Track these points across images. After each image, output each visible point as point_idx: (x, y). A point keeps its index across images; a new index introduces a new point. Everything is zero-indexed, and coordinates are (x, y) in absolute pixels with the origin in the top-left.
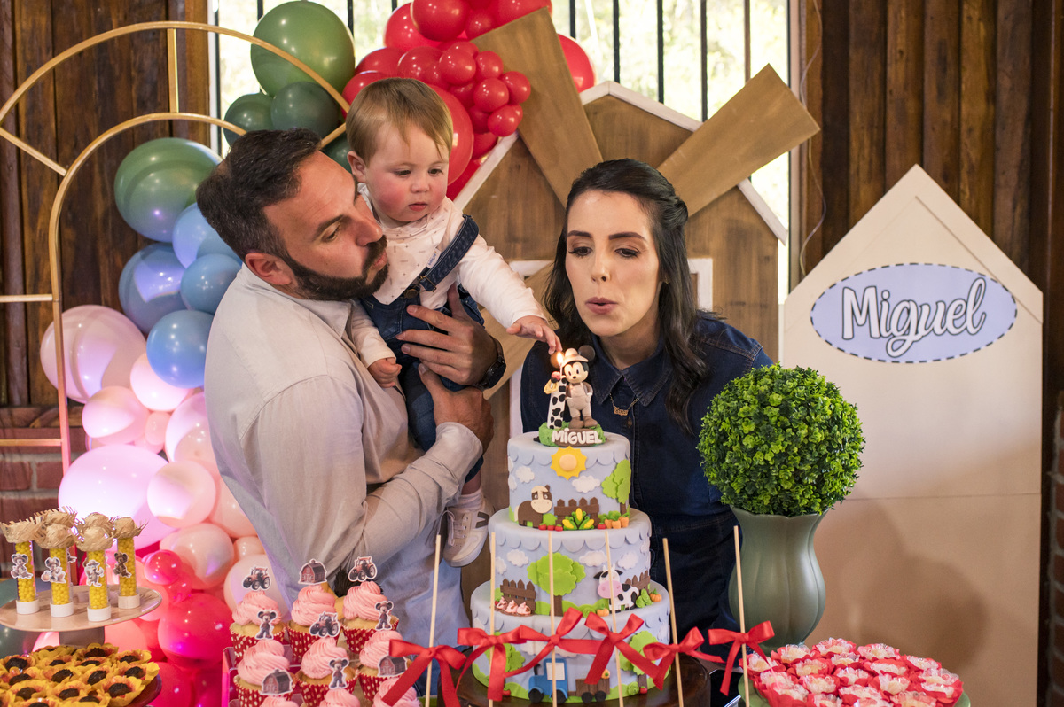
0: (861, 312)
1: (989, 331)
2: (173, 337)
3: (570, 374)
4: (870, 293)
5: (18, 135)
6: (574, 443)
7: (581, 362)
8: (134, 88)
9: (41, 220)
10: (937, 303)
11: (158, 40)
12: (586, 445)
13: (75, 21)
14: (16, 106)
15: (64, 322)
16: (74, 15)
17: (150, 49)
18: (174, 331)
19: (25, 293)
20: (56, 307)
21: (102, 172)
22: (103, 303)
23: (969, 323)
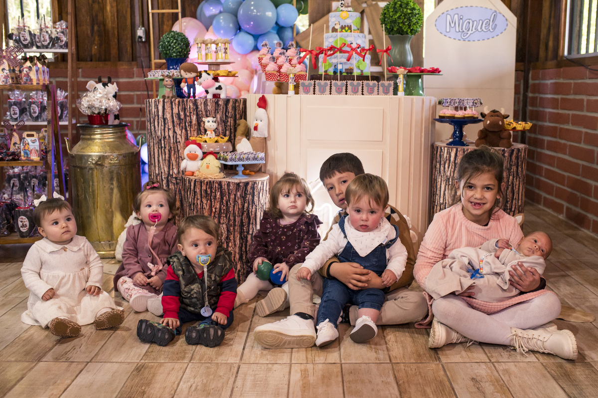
0: (453, 22)
1: (497, 31)
2: (221, 21)
4: (456, 16)
6: (346, 10)
10: (479, 21)
12: (349, 11)
18: (222, 19)
20: (180, 15)
23: (490, 28)
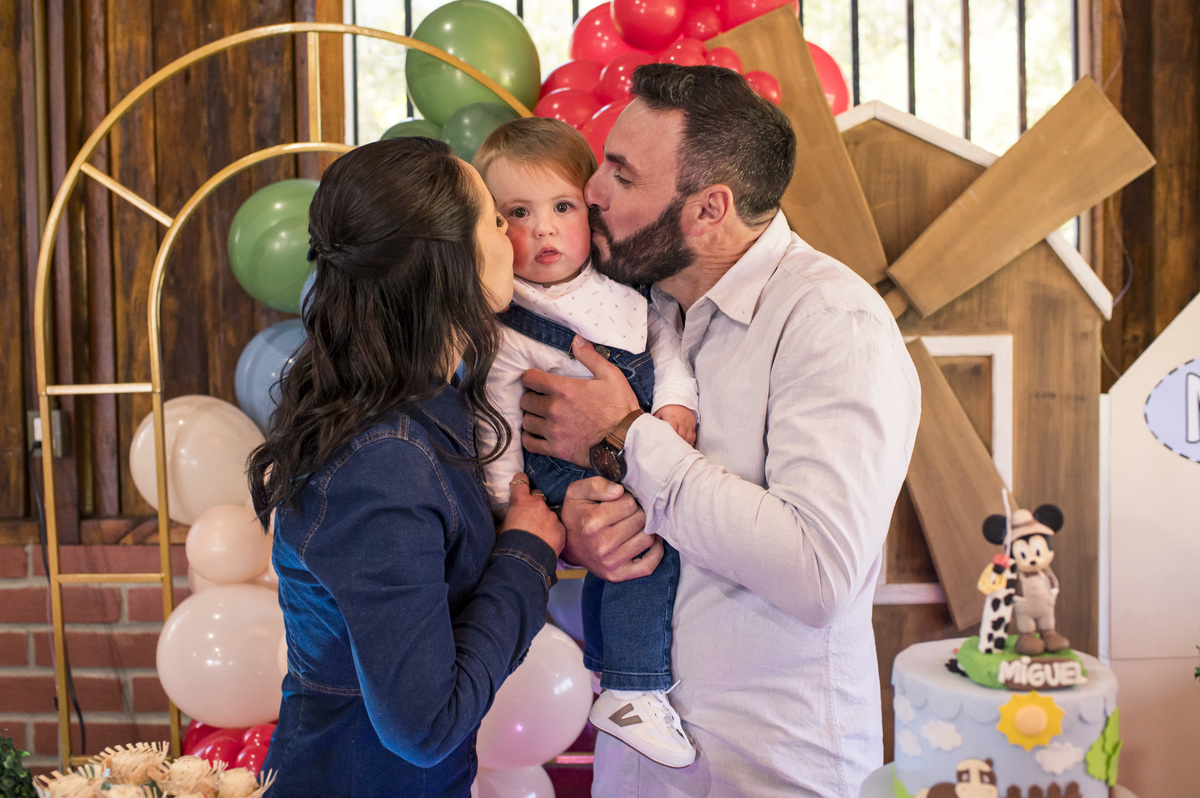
3: (1023, 556)
5: (109, 173)
6: (1039, 683)
7: (1044, 536)
8: (252, 121)
9: (137, 286)
11: (281, 62)
12: (1061, 688)
13: (180, 41)
14: (108, 136)
15: (166, 413)
16: (180, 34)
17: (272, 75)
19: (116, 381)
20: (156, 400)
21: (211, 228)
22: (211, 390)
